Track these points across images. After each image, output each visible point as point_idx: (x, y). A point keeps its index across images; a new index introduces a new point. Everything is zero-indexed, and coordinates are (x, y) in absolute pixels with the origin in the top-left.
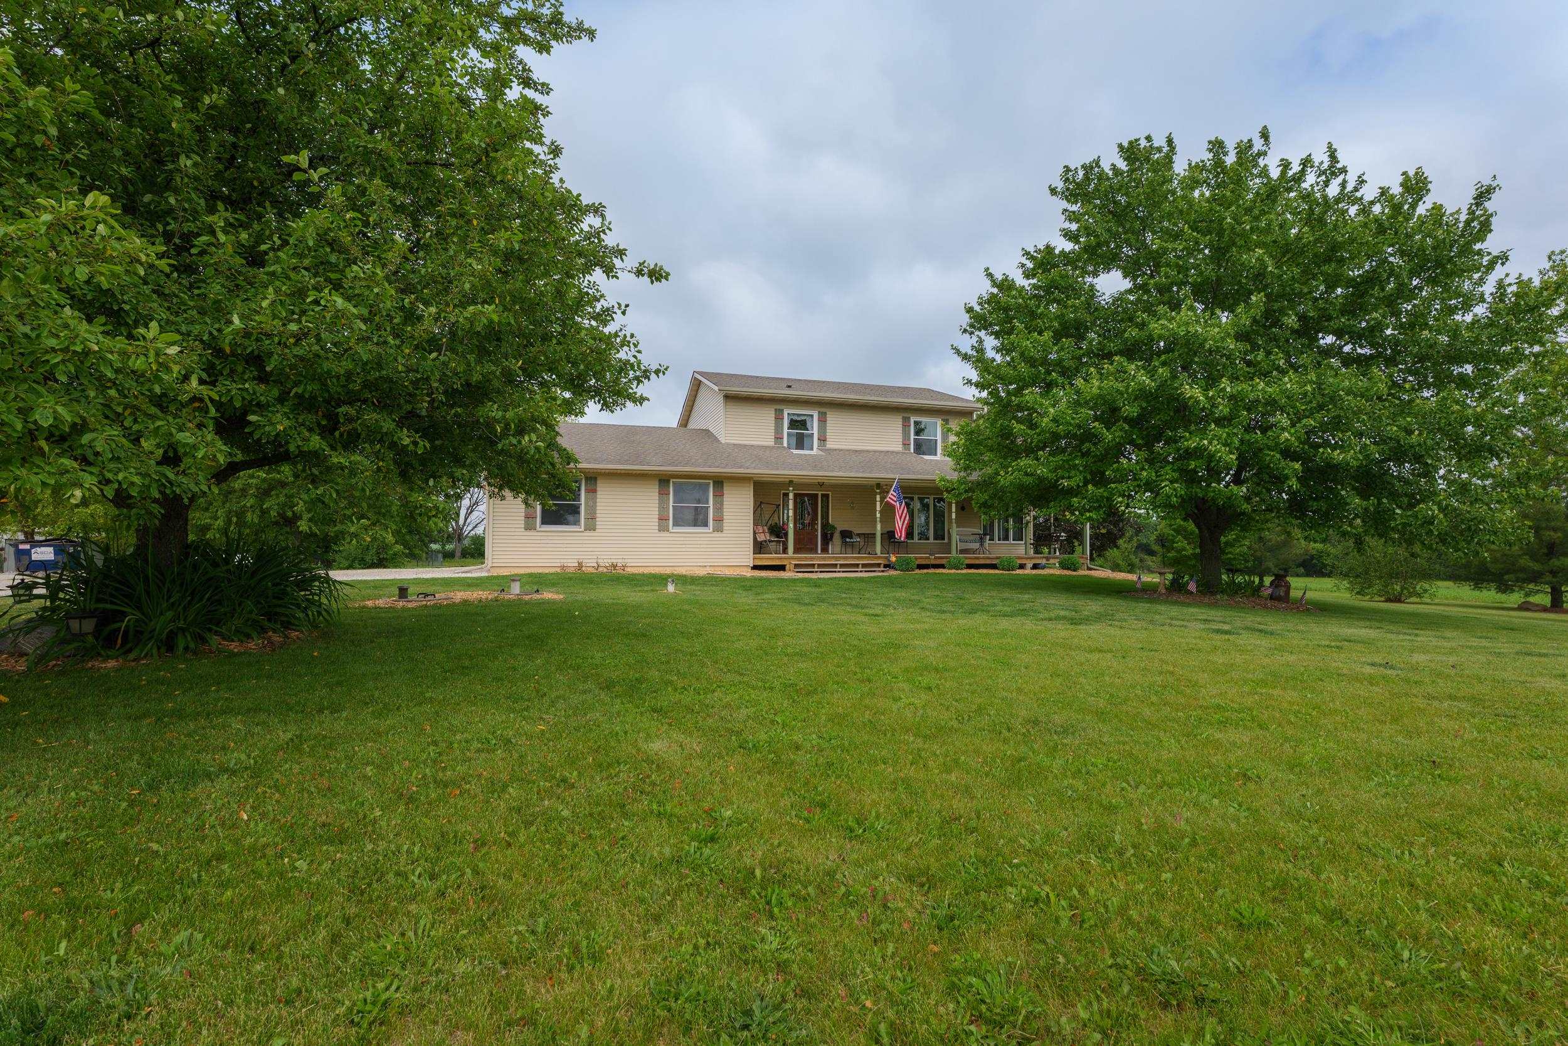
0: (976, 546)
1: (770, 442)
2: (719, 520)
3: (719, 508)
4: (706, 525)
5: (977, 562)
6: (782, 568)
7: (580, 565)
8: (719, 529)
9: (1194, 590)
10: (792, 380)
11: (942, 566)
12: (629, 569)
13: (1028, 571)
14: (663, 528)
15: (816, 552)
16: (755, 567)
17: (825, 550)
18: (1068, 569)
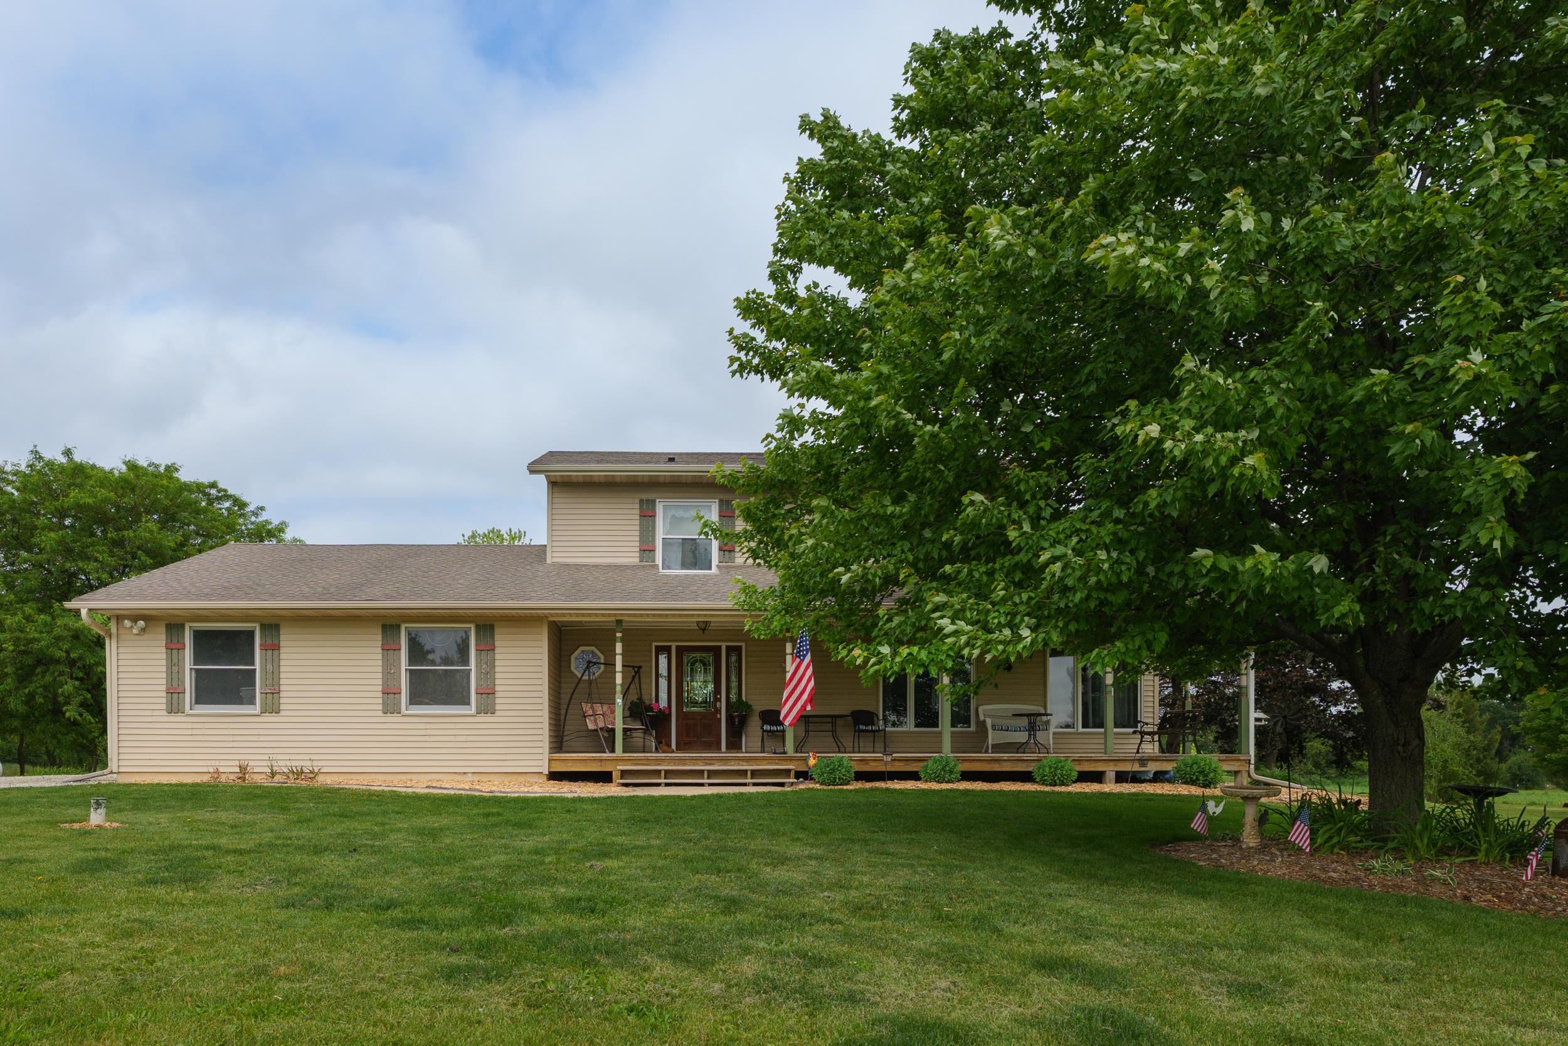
0: (1022, 737)
1: (631, 557)
2: (488, 693)
3: (488, 673)
4: (466, 702)
5: (996, 768)
6: (604, 777)
7: (243, 769)
8: (487, 707)
9: (1306, 845)
10: (675, 454)
11: (914, 776)
12: (321, 779)
13: (1109, 787)
14: (390, 707)
15: (719, 749)
16: (554, 776)
17: (734, 744)
18: (1192, 782)
